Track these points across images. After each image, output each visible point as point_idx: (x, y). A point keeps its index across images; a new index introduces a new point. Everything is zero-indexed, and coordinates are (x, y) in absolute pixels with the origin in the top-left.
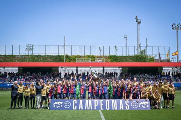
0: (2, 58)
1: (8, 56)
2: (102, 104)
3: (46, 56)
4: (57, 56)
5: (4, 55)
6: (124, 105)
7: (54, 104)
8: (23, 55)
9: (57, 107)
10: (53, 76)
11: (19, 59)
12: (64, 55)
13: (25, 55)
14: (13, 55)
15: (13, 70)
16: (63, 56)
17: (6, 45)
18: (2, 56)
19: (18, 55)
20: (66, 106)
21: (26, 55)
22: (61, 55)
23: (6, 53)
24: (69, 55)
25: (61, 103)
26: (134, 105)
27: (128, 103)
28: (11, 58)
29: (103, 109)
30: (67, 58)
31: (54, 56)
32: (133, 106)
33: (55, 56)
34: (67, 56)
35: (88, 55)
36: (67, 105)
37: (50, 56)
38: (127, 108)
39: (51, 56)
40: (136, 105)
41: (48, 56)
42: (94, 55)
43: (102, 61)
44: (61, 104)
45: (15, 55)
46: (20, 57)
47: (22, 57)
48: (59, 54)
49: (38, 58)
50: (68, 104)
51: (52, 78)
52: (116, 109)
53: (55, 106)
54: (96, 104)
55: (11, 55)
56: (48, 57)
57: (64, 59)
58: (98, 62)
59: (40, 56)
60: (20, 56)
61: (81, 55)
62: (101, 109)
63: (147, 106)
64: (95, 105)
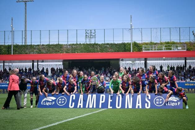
0: (45, 49)
1: (53, 46)
2: (111, 101)
3: (105, 44)
4: (121, 44)
5: (46, 45)
6: (144, 102)
7: (44, 100)
8: (73, 44)
9: (47, 104)
10: (110, 72)
11: (67, 50)
12: (130, 42)
13: (75, 44)
14: (59, 44)
15: (57, 65)
16: (130, 44)
17: (49, 31)
18: (45, 47)
19: (66, 45)
20: (60, 102)
21: (77, 44)
22: (126, 42)
23: (49, 42)
24: (138, 42)
25: (54, 98)
26: (158, 101)
27: (150, 98)
28: (56, 49)
29: (111, 107)
30: (135, 47)
31: (116, 44)
32: (157, 103)
33: (118, 44)
34: (135, 44)
35: (167, 41)
36: (62, 101)
37: (110, 44)
38: (148, 106)
39: (112, 44)
40: (160, 102)
41: (108, 44)
42: (175, 41)
43: (182, 49)
44: (53, 101)
45: (62, 45)
46: (68, 47)
47: (72, 47)
48: (124, 42)
49: (94, 47)
50: (63, 99)
51: (109, 75)
52: (130, 107)
53: (45, 103)
54: (102, 100)
55: (56, 45)
56: (108, 46)
57: (131, 48)
58: (176, 50)
59: (97, 44)
60: (69, 45)
61: (155, 42)
62: (109, 107)
63: (177, 104)
64: (101, 102)
